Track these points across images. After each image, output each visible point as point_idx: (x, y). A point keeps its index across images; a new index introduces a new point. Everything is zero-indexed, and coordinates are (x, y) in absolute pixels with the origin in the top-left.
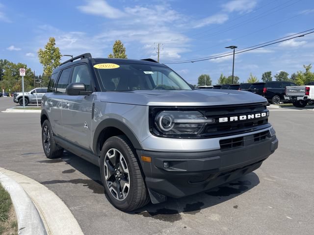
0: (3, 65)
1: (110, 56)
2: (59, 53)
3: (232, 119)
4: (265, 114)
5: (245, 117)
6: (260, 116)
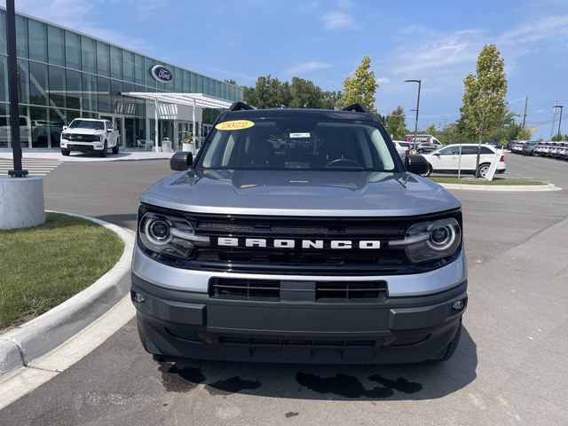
0: (336, 100)
1: (468, 78)
2: (373, 82)
3: (250, 242)
4: (376, 244)
5: (291, 244)
6: (350, 247)
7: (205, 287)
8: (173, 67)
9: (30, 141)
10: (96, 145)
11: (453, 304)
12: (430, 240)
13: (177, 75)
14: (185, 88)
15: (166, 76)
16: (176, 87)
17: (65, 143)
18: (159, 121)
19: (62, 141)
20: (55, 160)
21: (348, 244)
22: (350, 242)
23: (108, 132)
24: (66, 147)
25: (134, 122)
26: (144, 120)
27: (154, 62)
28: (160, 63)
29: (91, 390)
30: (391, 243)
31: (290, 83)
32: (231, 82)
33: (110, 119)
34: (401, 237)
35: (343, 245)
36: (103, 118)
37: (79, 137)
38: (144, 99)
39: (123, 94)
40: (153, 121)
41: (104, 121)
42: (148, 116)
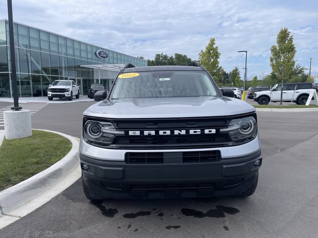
3: (146, 133)
4: (214, 131)
5: (168, 132)
6: (200, 133)
7: (123, 158)
8: (108, 51)
9: (32, 93)
10: (67, 94)
11: (255, 162)
12: (240, 129)
13: (111, 55)
14: (115, 61)
15: (104, 55)
16: (110, 61)
17: (50, 94)
18: (101, 80)
19: (49, 92)
20: (45, 103)
21: (199, 132)
22: (200, 131)
23: (73, 87)
24: (50, 95)
25: (88, 81)
26: (93, 80)
27: (98, 48)
28: (101, 48)
29: (35, 228)
30: (221, 130)
31: (174, 57)
32: (141, 58)
33: (74, 80)
34: (227, 127)
35: (196, 132)
36: (70, 79)
37: (58, 90)
38: (93, 69)
39: (81, 66)
40: (97, 80)
41: (71, 81)
42: (95, 78)
